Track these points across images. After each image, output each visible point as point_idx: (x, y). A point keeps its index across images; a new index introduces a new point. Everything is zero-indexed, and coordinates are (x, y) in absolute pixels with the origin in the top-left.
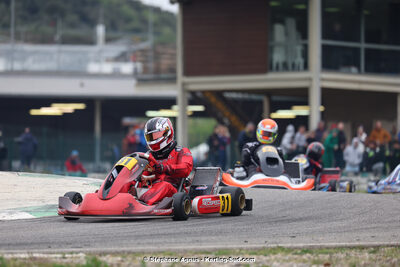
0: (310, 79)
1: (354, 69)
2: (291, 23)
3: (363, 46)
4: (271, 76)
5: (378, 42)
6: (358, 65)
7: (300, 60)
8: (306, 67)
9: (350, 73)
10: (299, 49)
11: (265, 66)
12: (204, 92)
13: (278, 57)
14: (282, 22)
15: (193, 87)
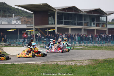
0: (55, 26)
1: (62, 24)
2: (52, 17)
3: (64, 20)
4: (49, 25)
5: (66, 20)
6: (63, 24)
7: (53, 23)
8: (54, 24)
9: (61, 25)
10: (53, 21)
11: (48, 24)
12: (37, 28)
13: (50, 22)
14: (50, 17)
15: (36, 27)
